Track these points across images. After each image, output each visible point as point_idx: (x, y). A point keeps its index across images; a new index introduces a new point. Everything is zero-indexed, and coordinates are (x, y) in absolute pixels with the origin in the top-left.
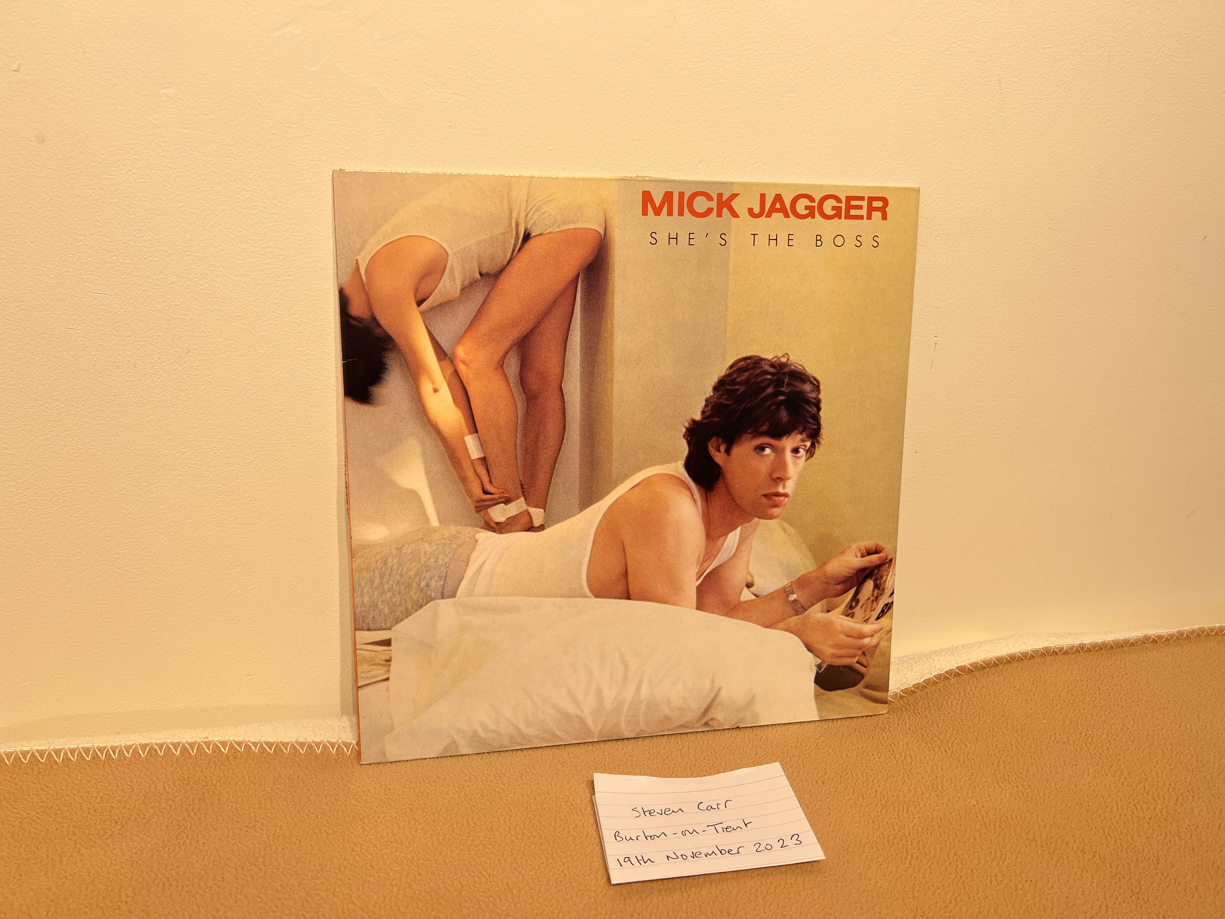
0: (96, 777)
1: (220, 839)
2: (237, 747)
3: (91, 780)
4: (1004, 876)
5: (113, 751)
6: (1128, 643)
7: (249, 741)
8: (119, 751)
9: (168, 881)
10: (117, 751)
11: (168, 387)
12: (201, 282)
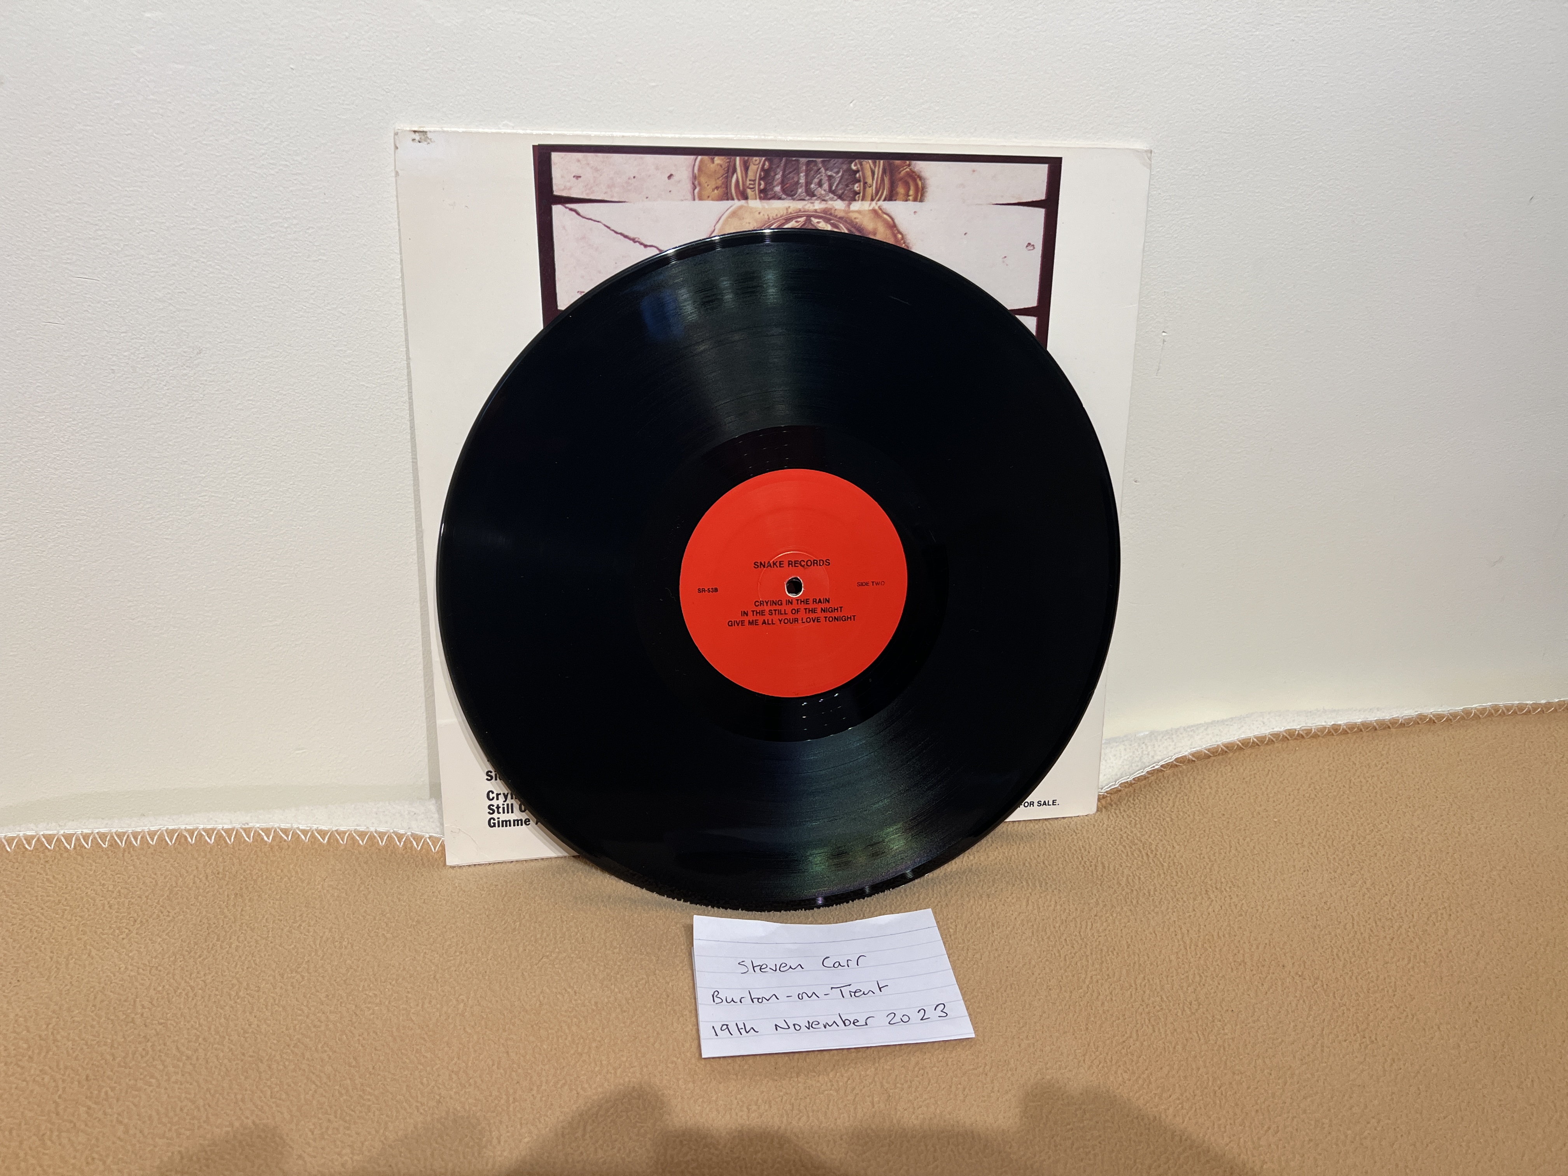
0: (113, 867)
1: (257, 941)
2: (283, 836)
3: (107, 871)
4: (1199, 1004)
5: (134, 838)
6: (1396, 723)
7: (298, 828)
8: (142, 837)
9: (193, 991)
10: (139, 837)
11: (178, 396)
12: (209, 263)
